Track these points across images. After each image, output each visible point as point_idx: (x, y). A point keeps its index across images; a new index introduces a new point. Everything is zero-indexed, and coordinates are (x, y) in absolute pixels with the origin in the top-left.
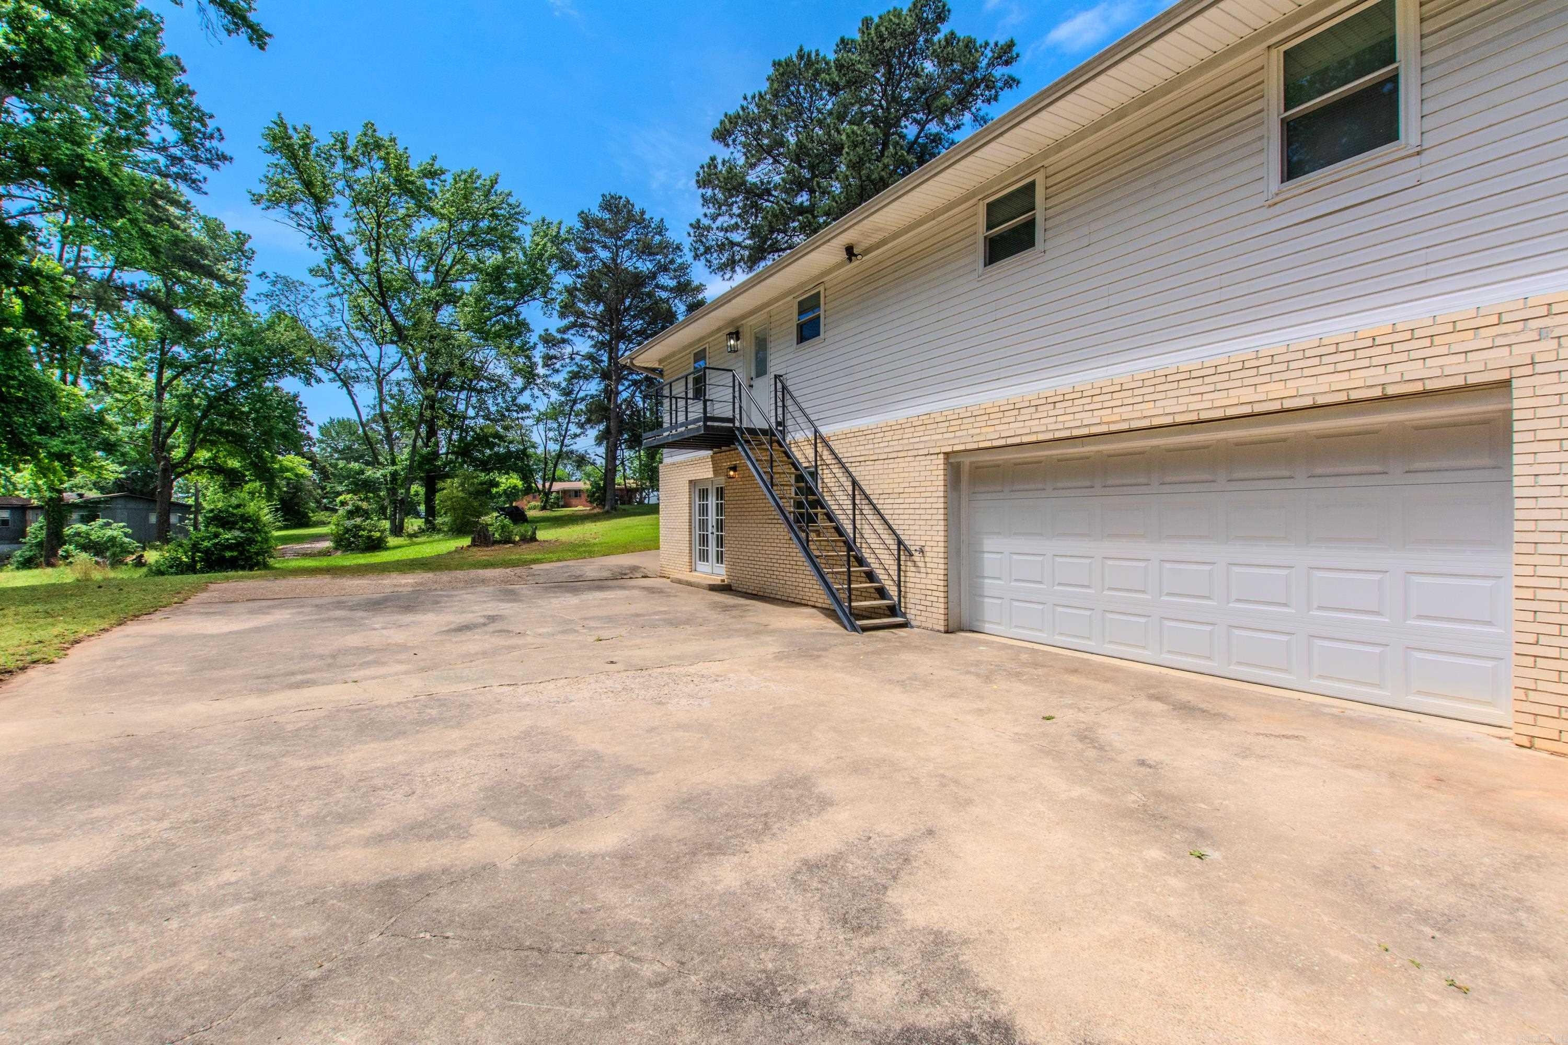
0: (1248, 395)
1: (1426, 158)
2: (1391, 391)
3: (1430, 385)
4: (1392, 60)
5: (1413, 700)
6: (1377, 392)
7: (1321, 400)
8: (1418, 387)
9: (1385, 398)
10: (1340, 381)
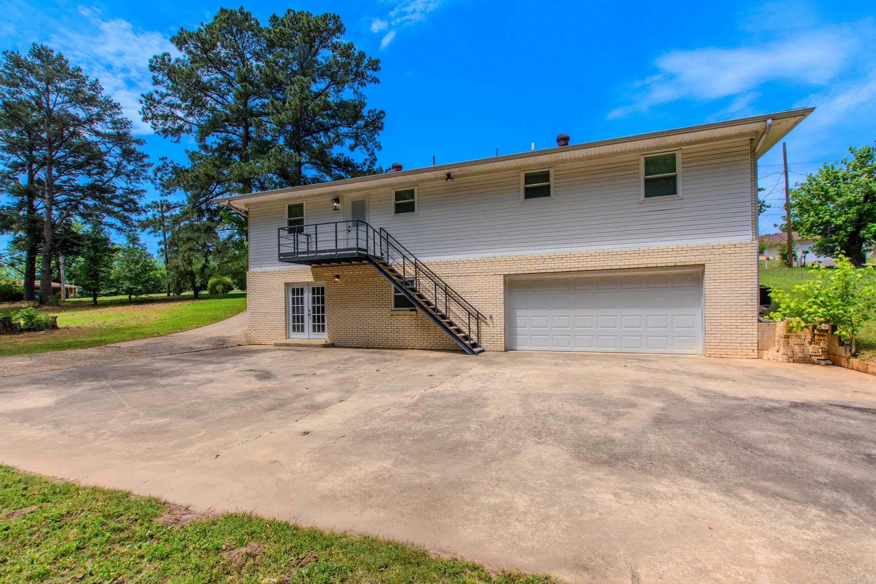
0: (636, 262)
1: (684, 201)
2: (677, 264)
3: (687, 264)
4: (675, 171)
5: (675, 351)
6: (674, 264)
7: (658, 265)
8: (684, 264)
9: (676, 266)
10: (664, 260)
